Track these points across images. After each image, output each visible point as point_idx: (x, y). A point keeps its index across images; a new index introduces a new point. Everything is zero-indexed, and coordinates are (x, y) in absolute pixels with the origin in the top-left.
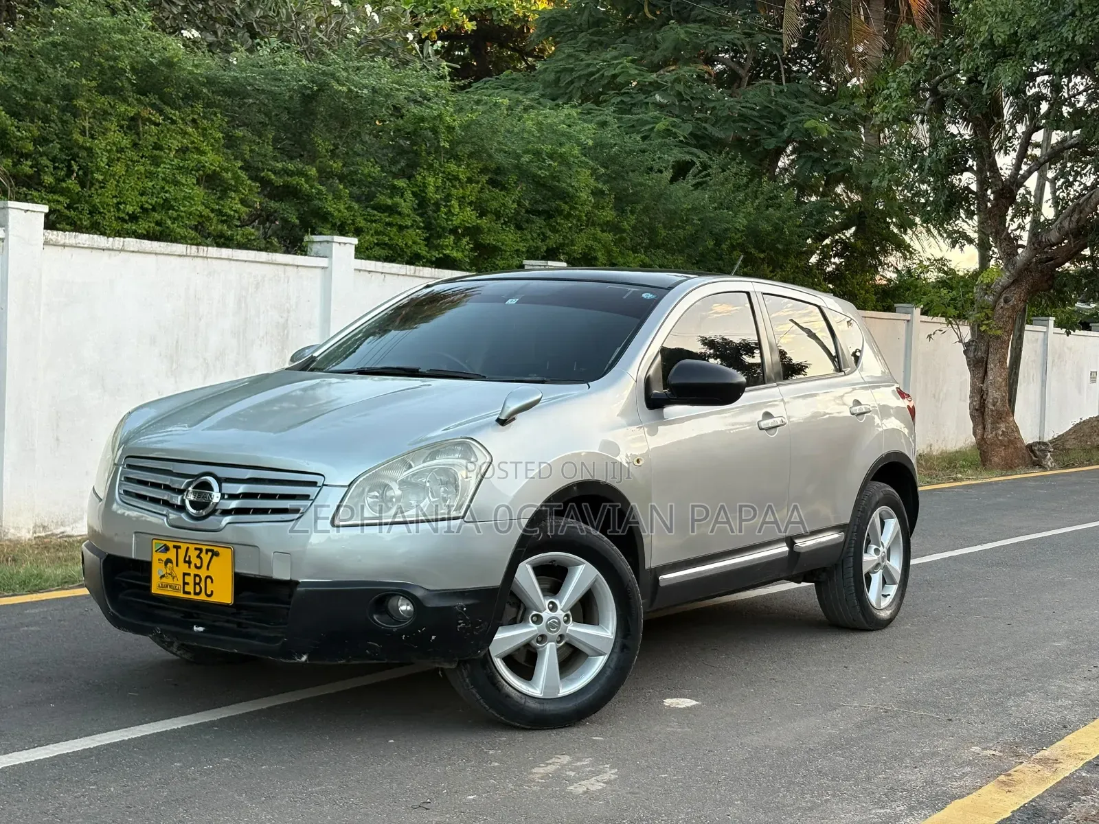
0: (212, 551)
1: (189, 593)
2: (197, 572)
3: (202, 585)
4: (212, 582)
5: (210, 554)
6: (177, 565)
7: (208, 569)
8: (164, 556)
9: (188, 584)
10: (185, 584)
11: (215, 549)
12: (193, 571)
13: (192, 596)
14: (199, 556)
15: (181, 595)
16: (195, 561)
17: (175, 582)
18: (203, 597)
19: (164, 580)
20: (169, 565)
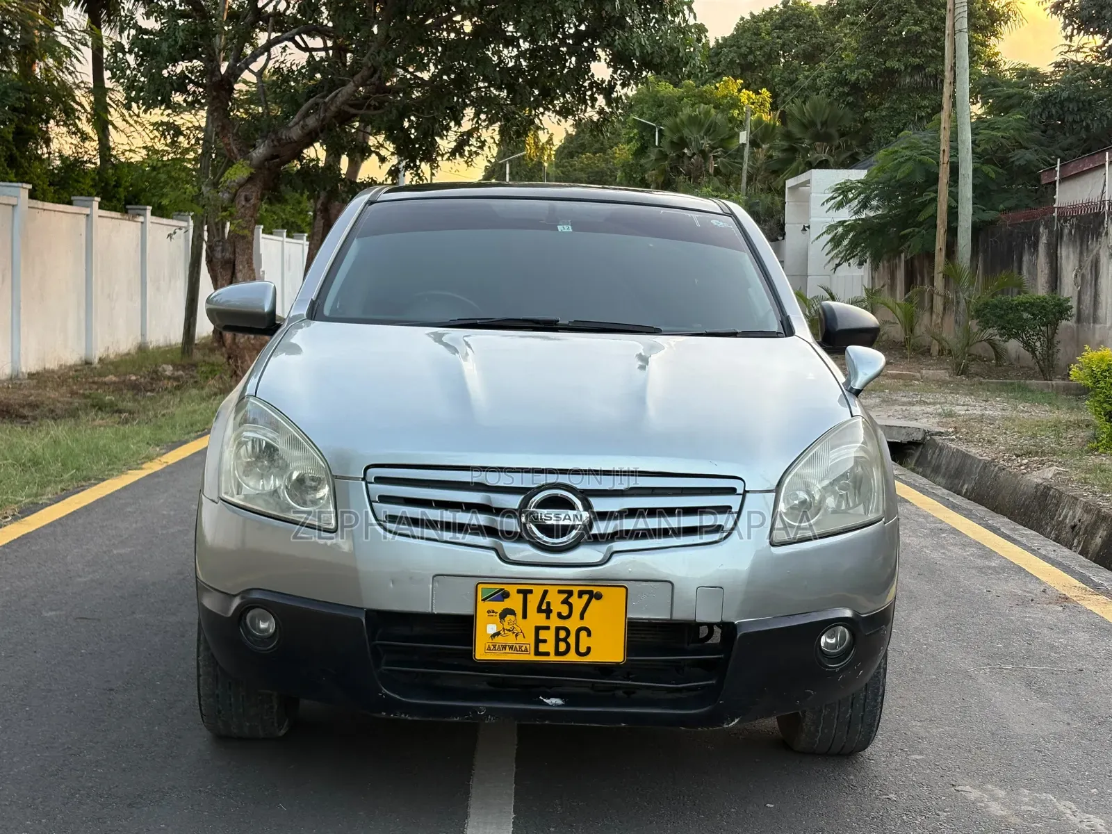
0: (590, 593)
1: (547, 654)
2: (561, 623)
3: (572, 640)
4: (589, 634)
5: (586, 597)
6: (525, 616)
7: (582, 617)
8: (499, 606)
9: (545, 641)
10: (538, 641)
11: (595, 590)
12: (555, 622)
13: (553, 658)
14: (565, 602)
15: (532, 657)
16: (558, 607)
17: (520, 639)
18: (572, 657)
19: (498, 640)
20: (509, 617)
